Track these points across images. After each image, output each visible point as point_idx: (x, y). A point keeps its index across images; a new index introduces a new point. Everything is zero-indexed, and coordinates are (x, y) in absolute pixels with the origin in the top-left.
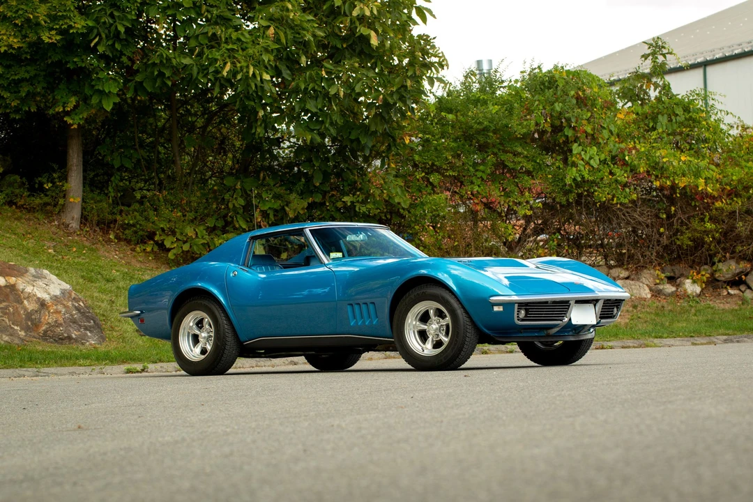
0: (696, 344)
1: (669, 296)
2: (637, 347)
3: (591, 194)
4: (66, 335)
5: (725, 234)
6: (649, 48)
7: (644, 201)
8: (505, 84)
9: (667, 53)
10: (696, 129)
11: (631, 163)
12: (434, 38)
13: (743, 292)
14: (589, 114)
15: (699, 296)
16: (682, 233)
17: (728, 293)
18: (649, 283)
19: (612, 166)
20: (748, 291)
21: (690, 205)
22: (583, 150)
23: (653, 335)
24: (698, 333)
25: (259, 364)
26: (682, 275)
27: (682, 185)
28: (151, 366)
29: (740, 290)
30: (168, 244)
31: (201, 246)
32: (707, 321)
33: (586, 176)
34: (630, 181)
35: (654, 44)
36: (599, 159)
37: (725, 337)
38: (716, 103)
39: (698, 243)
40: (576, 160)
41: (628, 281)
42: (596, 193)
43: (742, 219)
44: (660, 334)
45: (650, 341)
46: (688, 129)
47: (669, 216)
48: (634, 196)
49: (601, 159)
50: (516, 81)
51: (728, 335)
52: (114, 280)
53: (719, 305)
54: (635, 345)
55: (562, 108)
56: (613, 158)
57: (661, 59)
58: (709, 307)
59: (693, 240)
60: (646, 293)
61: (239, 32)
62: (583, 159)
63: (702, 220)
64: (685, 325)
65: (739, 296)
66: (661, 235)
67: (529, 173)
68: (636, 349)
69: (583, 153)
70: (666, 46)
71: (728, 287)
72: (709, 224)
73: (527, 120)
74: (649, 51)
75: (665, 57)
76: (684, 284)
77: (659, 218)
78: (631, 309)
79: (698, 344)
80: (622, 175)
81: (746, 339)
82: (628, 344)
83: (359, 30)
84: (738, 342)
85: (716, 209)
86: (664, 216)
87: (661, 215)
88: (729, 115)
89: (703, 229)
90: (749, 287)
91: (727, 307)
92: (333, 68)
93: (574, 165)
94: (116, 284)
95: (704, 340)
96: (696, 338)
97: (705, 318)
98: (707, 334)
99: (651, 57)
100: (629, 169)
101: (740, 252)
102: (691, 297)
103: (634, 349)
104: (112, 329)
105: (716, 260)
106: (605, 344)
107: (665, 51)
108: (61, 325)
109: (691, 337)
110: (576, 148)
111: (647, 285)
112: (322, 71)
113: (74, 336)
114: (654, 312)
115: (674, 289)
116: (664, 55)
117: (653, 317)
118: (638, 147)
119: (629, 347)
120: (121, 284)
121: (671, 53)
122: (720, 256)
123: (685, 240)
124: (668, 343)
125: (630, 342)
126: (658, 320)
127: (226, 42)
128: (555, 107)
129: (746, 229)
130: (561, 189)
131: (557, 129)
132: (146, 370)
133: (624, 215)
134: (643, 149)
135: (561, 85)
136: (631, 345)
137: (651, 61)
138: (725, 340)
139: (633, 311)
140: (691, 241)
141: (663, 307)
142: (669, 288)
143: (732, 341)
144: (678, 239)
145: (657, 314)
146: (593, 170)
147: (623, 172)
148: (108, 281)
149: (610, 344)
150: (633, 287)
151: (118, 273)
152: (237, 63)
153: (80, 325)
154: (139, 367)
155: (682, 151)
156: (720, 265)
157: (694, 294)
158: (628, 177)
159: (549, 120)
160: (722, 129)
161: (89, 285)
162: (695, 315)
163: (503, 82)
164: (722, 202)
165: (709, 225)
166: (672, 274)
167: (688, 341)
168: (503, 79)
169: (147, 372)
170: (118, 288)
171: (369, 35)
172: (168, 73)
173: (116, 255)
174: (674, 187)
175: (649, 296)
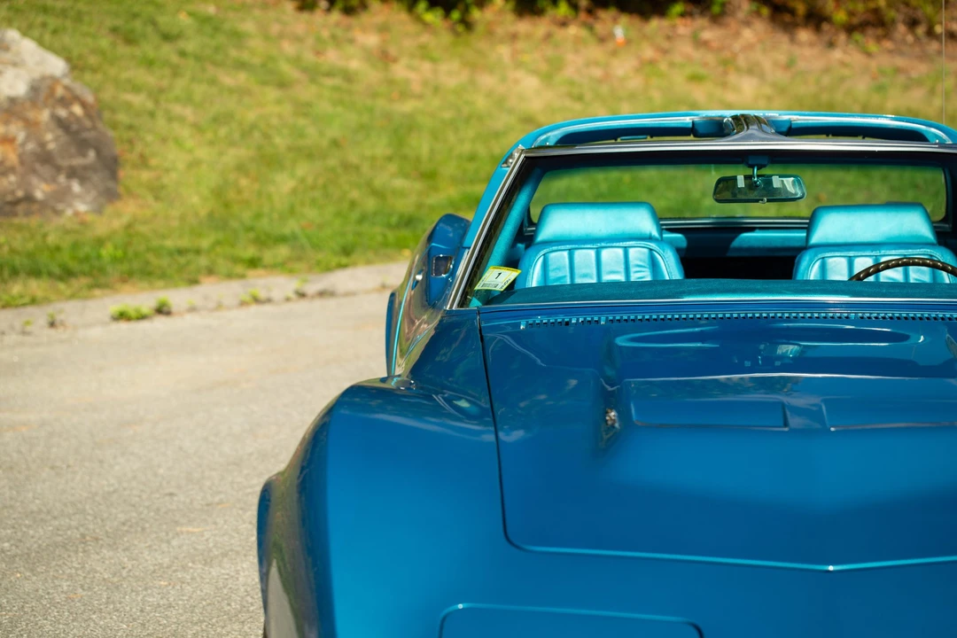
4: (20, 194)
28: (177, 297)
94: (182, 44)
104: (143, 162)
108: (12, 170)
113: (39, 195)
120: (190, 46)
132: (165, 309)
148: (167, 37)
153: (58, 169)
154: (151, 298)
161: (123, 50)
169: (168, 313)
170: (183, 54)
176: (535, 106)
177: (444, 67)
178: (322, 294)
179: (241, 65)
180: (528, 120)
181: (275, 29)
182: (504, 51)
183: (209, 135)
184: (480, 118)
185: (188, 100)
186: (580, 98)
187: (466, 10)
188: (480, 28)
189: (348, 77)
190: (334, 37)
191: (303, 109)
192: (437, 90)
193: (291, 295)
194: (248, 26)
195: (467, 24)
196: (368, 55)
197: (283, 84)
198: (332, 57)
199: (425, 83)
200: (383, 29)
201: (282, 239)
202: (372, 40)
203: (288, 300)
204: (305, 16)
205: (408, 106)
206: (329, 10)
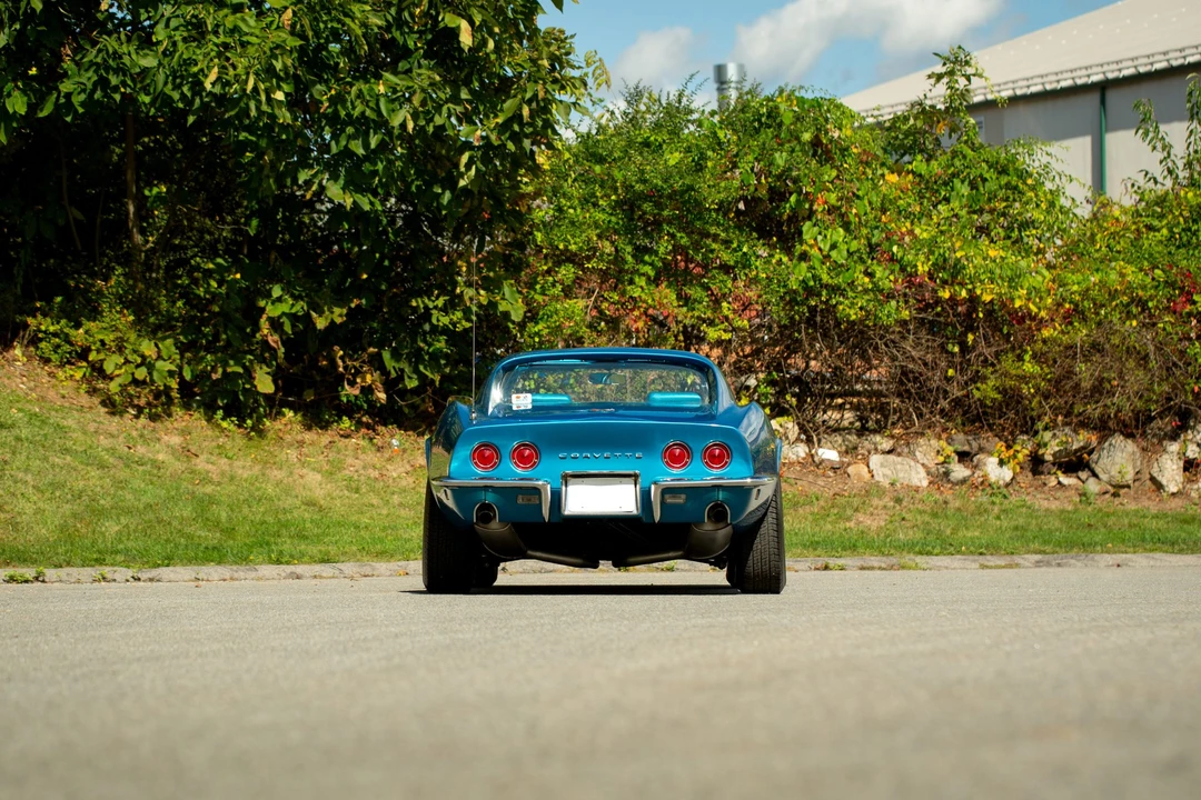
0: (987, 567)
1: (957, 484)
2: (884, 569)
3: (830, 310)
5: (1057, 383)
6: (944, 64)
7: (922, 322)
8: (695, 116)
9: (974, 75)
10: (1017, 205)
11: (902, 258)
12: (572, 37)
13: (1083, 482)
14: (834, 173)
15: (1007, 485)
16: (984, 379)
17: (1059, 483)
18: (925, 462)
19: (870, 261)
20: (1092, 480)
21: (1001, 330)
22: (820, 233)
23: (917, 549)
24: (992, 548)
25: (236, 575)
26: (981, 450)
27: (987, 298)
28: (50, 573)
29: (1079, 478)
30: (109, 368)
31: (166, 374)
32: (1016, 528)
33: (825, 278)
34: (899, 288)
35: (952, 58)
36: (848, 251)
37: (1038, 557)
38: (1053, 162)
39: (1011, 398)
40: (808, 248)
41: (891, 457)
42: (841, 307)
43: (1086, 359)
44: (930, 548)
45: (908, 558)
46: (1004, 204)
47: (965, 349)
48: (905, 314)
49: (851, 250)
50: (713, 113)
51: (1044, 552)
52: (12, 426)
53: (1041, 502)
54: (883, 565)
55: (786, 161)
56: (872, 248)
57: (962, 82)
58: (1023, 506)
59: (1003, 392)
60: (920, 478)
61: (238, 15)
62: (820, 249)
63: (1020, 358)
64: (977, 534)
65: (1077, 489)
66: (948, 380)
67: (726, 269)
68: (884, 572)
69: (820, 238)
70: (973, 62)
71: (1059, 473)
72: (1030, 365)
73: (727, 179)
74: (943, 70)
75: (969, 80)
76: (985, 464)
77: (947, 352)
78: (892, 504)
79: (991, 567)
80: (885, 276)
81: (1073, 561)
82: (870, 564)
83: (443, 19)
84: (1059, 565)
85: (1044, 341)
86: (956, 349)
87: (950, 347)
88: (1074, 182)
89: (1019, 372)
90: (1095, 475)
91: (1053, 507)
92: (399, 82)
93: (804, 257)
94: (16, 432)
95: (1001, 562)
96: (989, 557)
97: (1013, 523)
98: (1009, 550)
99: (945, 80)
100: (897, 267)
101: (1080, 414)
102: (995, 486)
103: (879, 572)
105: (1040, 425)
106: (832, 562)
107: (970, 71)
109: (981, 554)
110: (808, 230)
111: (923, 465)
112: (379, 84)
114: (929, 511)
115: (967, 472)
116: (968, 79)
117: (927, 518)
118: (917, 231)
119: (872, 568)
120: (24, 433)
121: (981, 76)
122: (1047, 419)
123: (987, 390)
124: (939, 564)
125: (875, 561)
126: (934, 524)
127: (216, 33)
128: (774, 159)
129: (1092, 375)
130: (781, 297)
131: (778, 195)
132: (41, 579)
133: (886, 345)
134: (925, 235)
135: (787, 121)
136: (876, 564)
137: (946, 87)
138: (1038, 562)
139: (894, 507)
140: (999, 393)
141: (946, 503)
142: (959, 471)
143: (1048, 564)
144: (978, 389)
145: (935, 515)
146: (837, 268)
147: (887, 272)
149: (841, 562)
150: (899, 467)
151: (21, 415)
152: (231, 69)
154: (29, 573)
155: (992, 241)
156: (1047, 435)
157: (1001, 483)
158: (896, 281)
159: (763, 181)
160: (1061, 207)
162: (998, 518)
163: (691, 112)
164: (1055, 329)
165: (1029, 367)
166: (966, 448)
167: (974, 561)
168: (693, 106)
169: (43, 581)
170: (18, 439)
171: (459, 27)
172: (114, 80)
173: (23, 383)
174: (973, 300)
175: (925, 483)
176: (319, 494)
177: (238, 463)
178: (151, 580)
179: (66, 451)
180: (310, 503)
181: (92, 427)
182: (292, 454)
183: (48, 495)
184: (271, 500)
185: (27, 471)
186: (357, 490)
187: (259, 420)
188: (271, 435)
189: (157, 465)
190: (141, 436)
191: (121, 484)
192: (232, 478)
193: (128, 578)
194: (70, 422)
195: (261, 433)
196: (172, 450)
197: (102, 466)
198: (141, 450)
199: (223, 474)
200: (185, 432)
201: (117, 552)
202: (176, 440)
203: (128, 581)
204: (116, 419)
205: (209, 489)
206: (137, 417)
